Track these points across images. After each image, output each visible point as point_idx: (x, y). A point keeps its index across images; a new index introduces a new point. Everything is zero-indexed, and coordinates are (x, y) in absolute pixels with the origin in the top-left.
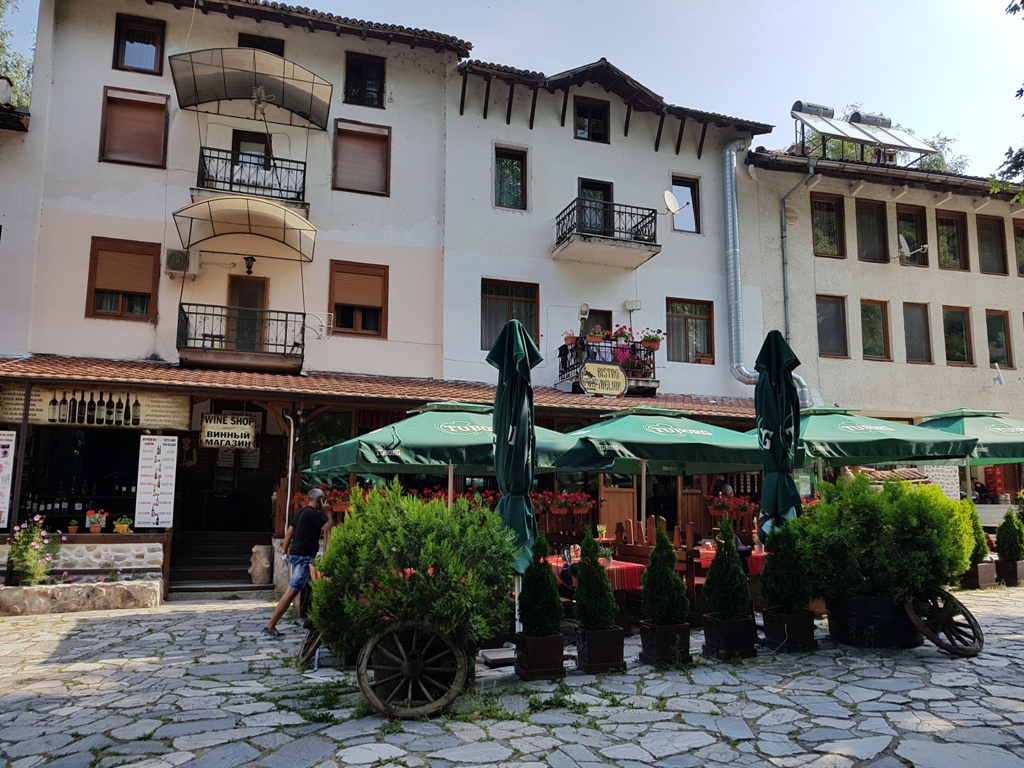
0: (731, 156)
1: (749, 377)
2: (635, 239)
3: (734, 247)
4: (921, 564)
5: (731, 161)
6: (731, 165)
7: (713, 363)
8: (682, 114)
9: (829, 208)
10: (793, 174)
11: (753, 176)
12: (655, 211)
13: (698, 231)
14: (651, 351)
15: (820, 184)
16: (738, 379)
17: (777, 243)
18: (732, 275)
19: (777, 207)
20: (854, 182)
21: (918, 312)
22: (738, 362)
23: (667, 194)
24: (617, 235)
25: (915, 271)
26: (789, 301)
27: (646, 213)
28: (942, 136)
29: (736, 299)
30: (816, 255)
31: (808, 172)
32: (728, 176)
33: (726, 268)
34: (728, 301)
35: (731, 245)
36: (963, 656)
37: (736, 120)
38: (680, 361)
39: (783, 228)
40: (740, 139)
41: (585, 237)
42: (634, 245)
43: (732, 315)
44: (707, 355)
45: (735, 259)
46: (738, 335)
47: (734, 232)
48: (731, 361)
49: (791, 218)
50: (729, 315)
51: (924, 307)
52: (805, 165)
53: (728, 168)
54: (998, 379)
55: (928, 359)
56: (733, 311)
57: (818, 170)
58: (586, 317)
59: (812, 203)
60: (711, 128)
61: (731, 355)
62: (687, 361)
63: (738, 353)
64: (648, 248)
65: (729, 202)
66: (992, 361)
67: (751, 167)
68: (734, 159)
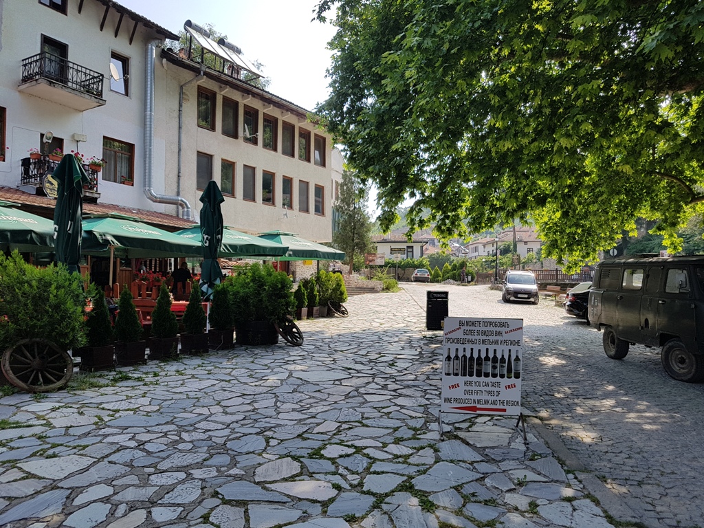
0: (152, 49)
1: (156, 197)
2: (87, 92)
3: (151, 111)
4: (282, 305)
5: (152, 52)
6: (152, 55)
7: (133, 185)
8: (122, 10)
9: (207, 98)
10: (189, 71)
11: (165, 66)
12: (102, 75)
13: (127, 94)
14: (94, 172)
15: (204, 82)
16: (149, 198)
17: (176, 114)
18: (148, 129)
19: (178, 89)
20: (223, 86)
21: (250, 171)
22: (150, 186)
23: (112, 65)
24: (70, 84)
25: (250, 146)
26: (182, 152)
27: (96, 75)
28: (259, 62)
29: (150, 146)
30: (199, 126)
31: (200, 73)
32: (149, 62)
33: (145, 124)
34: (144, 146)
35: (148, 109)
36: (297, 346)
37: (157, 26)
38: (110, 181)
39: (180, 105)
40: (159, 39)
41: (51, 82)
42: (87, 96)
43: (147, 156)
44: (128, 179)
45: (151, 118)
46: (150, 169)
47: (151, 101)
48: (145, 186)
49: (185, 99)
50: (145, 155)
51: (254, 169)
52: (199, 68)
53: (149, 57)
54: (286, 215)
55: (254, 200)
56: (147, 153)
57: (206, 74)
58: (50, 141)
59: (198, 92)
60: (140, 26)
61: (145, 182)
62: (115, 181)
63: (150, 181)
64: (97, 100)
65: (149, 80)
66: (284, 205)
67: (164, 60)
68: (154, 53)
